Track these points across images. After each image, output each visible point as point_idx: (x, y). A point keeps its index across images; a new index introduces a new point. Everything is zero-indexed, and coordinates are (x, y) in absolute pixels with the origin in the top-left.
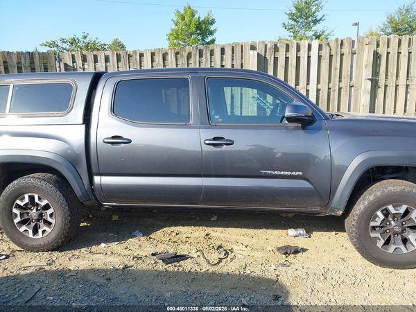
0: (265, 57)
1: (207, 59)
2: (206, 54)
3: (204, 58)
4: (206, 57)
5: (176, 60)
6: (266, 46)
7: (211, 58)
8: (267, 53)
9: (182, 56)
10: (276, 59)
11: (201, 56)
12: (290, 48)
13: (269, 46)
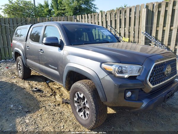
0: (153, 11)
1: (123, 15)
2: (123, 12)
3: (122, 14)
4: (123, 14)
5: (111, 16)
6: (153, 5)
7: (125, 14)
8: (154, 9)
9: (113, 14)
10: (159, 12)
11: (120, 13)
12: (169, 5)
13: (155, 5)
